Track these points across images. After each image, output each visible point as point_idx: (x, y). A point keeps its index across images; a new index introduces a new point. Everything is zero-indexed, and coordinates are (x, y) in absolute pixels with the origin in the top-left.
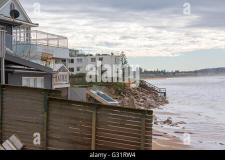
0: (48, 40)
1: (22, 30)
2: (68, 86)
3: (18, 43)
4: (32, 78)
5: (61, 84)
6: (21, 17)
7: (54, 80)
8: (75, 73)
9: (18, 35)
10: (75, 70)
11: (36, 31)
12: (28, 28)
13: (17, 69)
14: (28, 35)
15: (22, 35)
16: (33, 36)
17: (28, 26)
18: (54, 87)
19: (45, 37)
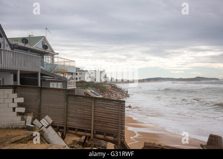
0: (64, 62)
1: (49, 57)
2: (76, 87)
3: (47, 64)
4: (55, 83)
5: (71, 86)
6: (48, 49)
7: (68, 84)
8: (78, 80)
9: (47, 59)
10: (78, 79)
11: (58, 57)
12: (53, 55)
13: (47, 78)
14: (53, 59)
15: (49, 59)
16: (56, 60)
17: (52, 54)
18: (68, 88)
19: (63, 60)
